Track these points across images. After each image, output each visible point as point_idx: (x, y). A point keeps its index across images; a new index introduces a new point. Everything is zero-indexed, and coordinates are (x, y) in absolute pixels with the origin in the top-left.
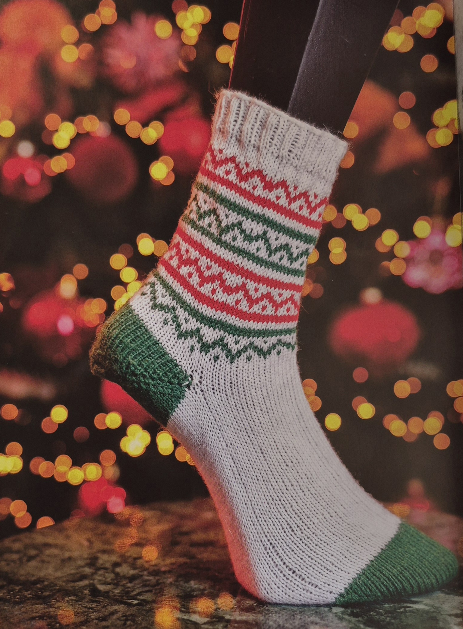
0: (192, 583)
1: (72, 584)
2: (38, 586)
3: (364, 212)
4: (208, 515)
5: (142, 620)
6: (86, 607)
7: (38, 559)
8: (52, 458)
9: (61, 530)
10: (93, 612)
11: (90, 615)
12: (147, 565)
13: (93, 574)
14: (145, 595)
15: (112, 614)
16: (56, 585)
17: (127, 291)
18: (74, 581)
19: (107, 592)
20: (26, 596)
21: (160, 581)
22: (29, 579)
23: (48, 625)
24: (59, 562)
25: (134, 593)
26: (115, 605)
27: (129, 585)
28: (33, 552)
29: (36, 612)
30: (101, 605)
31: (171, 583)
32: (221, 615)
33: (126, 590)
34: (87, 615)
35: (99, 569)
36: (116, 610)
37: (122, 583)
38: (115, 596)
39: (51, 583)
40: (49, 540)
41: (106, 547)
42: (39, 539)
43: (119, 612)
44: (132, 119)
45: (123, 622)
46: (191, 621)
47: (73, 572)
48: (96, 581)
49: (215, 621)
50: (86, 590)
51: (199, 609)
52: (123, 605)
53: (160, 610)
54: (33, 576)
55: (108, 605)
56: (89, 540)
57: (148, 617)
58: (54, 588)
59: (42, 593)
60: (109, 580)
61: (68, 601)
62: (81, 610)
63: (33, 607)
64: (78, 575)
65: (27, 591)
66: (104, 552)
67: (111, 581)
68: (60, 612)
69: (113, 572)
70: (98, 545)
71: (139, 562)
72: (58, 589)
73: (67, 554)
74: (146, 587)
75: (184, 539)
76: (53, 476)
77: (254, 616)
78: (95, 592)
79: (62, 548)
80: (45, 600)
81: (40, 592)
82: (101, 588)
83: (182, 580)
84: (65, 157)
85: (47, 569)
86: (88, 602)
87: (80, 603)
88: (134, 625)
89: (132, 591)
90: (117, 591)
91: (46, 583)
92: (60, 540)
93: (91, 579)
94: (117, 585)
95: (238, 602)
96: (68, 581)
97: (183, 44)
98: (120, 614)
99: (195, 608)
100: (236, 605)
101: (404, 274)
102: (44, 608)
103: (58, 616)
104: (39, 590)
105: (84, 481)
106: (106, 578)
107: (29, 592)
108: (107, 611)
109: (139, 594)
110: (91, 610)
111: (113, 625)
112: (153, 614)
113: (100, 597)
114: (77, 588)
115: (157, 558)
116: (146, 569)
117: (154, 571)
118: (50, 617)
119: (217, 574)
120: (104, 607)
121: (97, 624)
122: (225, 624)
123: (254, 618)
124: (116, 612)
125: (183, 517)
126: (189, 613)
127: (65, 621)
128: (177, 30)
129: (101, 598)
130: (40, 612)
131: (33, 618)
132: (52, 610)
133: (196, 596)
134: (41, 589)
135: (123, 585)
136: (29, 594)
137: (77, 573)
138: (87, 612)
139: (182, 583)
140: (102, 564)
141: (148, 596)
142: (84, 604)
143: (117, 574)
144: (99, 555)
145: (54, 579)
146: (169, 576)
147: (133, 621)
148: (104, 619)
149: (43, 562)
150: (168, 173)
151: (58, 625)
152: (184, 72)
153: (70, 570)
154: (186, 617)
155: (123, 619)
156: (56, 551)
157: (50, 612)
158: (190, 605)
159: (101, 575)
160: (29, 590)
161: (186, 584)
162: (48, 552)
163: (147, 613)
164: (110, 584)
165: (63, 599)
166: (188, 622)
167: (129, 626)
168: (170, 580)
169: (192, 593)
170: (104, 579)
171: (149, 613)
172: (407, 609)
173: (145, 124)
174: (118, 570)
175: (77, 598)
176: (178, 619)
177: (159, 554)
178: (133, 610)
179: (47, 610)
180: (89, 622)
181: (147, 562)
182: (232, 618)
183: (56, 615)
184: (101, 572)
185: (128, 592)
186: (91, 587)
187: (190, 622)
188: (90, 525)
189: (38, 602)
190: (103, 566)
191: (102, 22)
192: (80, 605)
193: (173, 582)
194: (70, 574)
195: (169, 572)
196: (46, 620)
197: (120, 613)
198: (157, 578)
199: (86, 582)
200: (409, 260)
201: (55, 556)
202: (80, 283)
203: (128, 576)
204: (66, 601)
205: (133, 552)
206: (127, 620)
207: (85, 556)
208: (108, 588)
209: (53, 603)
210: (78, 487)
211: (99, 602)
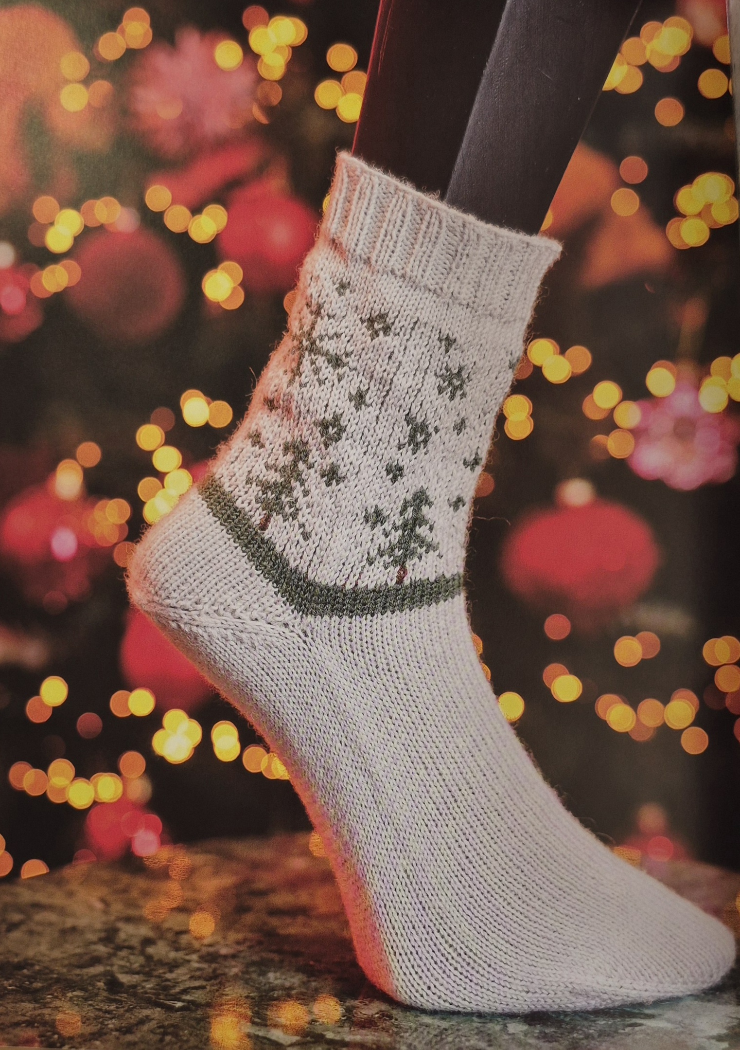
0: (271, 975)
1: (78, 971)
2: (25, 971)
3: (562, 352)
4: (298, 864)
5: (191, 1034)
6: (100, 1010)
7: (24, 928)
8: (42, 764)
9: (60, 883)
10: (111, 1019)
11: (106, 1023)
12: (196, 945)
13: (110, 956)
14: (194, 993)
15: (142, 1022)
16: (52, 972)
17: (163, 487)
18: (81, 967)
19: (134, 987)
20: (5, 988)
21: (219, 972)
22: (11, 960)
23: (40, 1036)
24: (56, 935)
25: (177, 990)
26: (146, 1009)
27: (169, 976)
28: (16, 917)
29: (23, 1015)
30: (123, 1007)
31: (236, 975)
32: (319, 1032)
33: (163, 984)
34: (102, 1023)
35: (120, 948)
36: (147, 1017)
37: (155, 973)
38: (146, 993)
39: (46, 968)
40: (41, 897)
41: (131, 912)
42: (26, 896)
43: (153, 1019)
44: (174, 202)
45: (159, 1037)
46: (269, 1040)
47: (78, 951)
48: (115, 968)
49: (309, 1042)
50: (99, 981)
51: (283, 1021)
52: (159, 1009)
53: (218, 1019)
54: (17, 955)
55: (134, 1008)
56: (103, 900)
57: (200, 1030)
58: (51, 976)
59: (31, 983)
60: (136, 966)
61: (71, 998)
62: (92, 1015)
63: (18, 1005)
64: (86, 958)
65: (7, 979)
66: (128, 919)
67: (139, 969)
68: (60, 1016)
69: (143, 953)
70: (117, 908)
71: (184, 939)
72: (57, 978)
73: (69, 923)
74: (195, 980)
75: (259, 903)
76: (45, 794)
77: (374, 1035)
78: (113, 985)
79: (62, 911)
80: (34, 996)
81: (27, 983)
82: (124, 979)
83: (253, 972)
84: (65, 267)
85: (39, 944)
86: (102, 1001)
87: (90, 1002)
88: (176, 1043)
89: (174, 986)
90: (148, 986)
91: (37, 968)
92: (58, 899)
93: (107, 965)
94: (149, 975)
95: (349, 1010)
96: (72, 966)
97: (260, 79)
98: (153, 1024)
99: (277, 1019)
100: (344, 1016)
101: (631, 456)
102: (35, 1009)
103: (57, 1023)
104: (26, 979)
105: (95, 803)
106: (131, 964)
107: (11, 982)
108: (133, 1017)
109: (185, 991)
110: (108, 1016)
111: (143, 1041)
112: (207, 1025)
113: (122, 993)
114: (85, 977)
115: (213, 934)
116: (195, 951)
117: (209, 954)
118: (45, 1023)
119: (312, 963)
120: (129, 1010)
121: (118, 1038)
122: (326, 1047)
123: (375, 1038)
124: (148, 1019)
125: (255, 865)
126: (266, 1025)
127: (67, 1032)
128: (251, 57)
129: (123, 995)
130: (28, 1014)
131: (17, 1024)
132: (46, 1011)
133: (277, 999)
134: (28, 977)
135: (159, 977)
136: (10, 985)
137: (86, 954)
138: (102, 1017)
139: (254, 976)
140: (125, 941)
141: (198, 996)
142: (97, 1005)
143: (149, 958)
144: (120, 925)
145: (49, 961)
146: (233, 963)
147: (176, 1035)
148: (128, 1030)
149: (31, 933)
150: (234, 289)
151: (56, 1036)
152: (261, 124)
153: (73, 948)
154: (261, 1034)
155: (158, 1031)
156: (52, 917)
157: (44, 1014)
158: (268, 1013)
159: (123, 959)
160: (10, 978)
161: (261, 978)
162: (40, 916)
163: (198, 1023)
164: (138, 973)
165: (64, 995)
166: (265, 1041)
167: (168, 1044)
168: (235, 970)
169: (272, 993)
170: (128, 964)
171: (202, 1024)
172: (637, 1029)
173: (196, 210)
174: (150, 950)
175: (87, 994)
176: (249, 1036)
177: (216, 926)
178: (176, 1017)
179: (39, 1012)
180: (105, 1034)
181: (196, 938)
182: (338, 1038)
183: (55, 1020)
184: (123, 953)
185: (166, 988)
186: (109, 978)
187: (268, 1042)
188: (105, 875)
189: (24, 998)
190: (126, 944)
191: (127, 45)
192: (91, 1005)
193: (240, 974)
194: (75, 955)
195: (234, 956)
196: (38, 1027)
197: (154, 1022)
198: (213, 965)
199: (98, 969)
200: (637, 433)
201: (51, 924)
202: (88, 474)
203: (167, 961)
204: (68, 998)
205: (175, 922)
206: (165, 1034)
207: (98, 925)
208: (135, 980)
209: (49, 1000)
210: (84, 812)
211: (121, 1001)
